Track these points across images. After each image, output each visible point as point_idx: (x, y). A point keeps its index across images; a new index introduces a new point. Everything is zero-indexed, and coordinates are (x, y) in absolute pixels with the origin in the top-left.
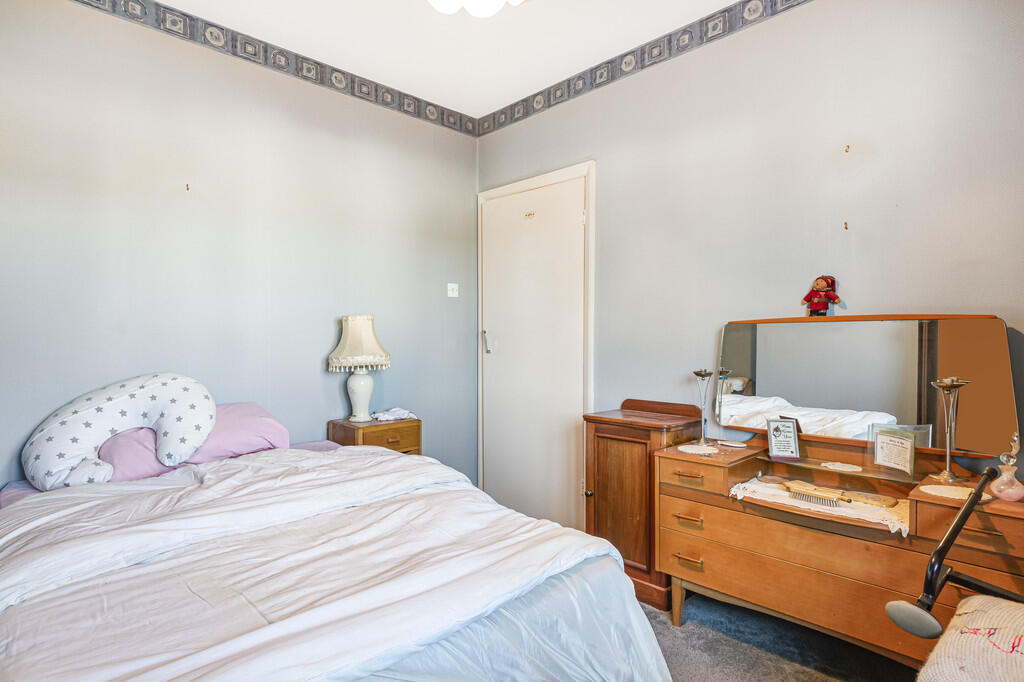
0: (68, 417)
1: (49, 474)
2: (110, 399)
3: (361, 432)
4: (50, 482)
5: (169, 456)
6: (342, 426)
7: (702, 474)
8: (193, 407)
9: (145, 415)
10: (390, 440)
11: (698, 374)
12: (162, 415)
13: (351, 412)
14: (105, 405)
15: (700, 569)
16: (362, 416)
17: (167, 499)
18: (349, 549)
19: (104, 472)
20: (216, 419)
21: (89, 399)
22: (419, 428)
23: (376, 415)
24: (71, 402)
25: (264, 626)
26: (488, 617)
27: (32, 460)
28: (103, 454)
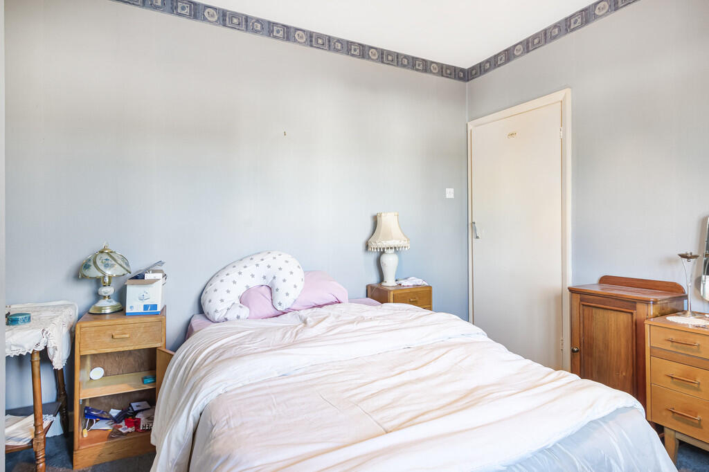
0: (223, 276)
1: (216, 311)
2: (245, 267)
3: (392, 293)
4: (217, 317)
5: (280, 304)
6: (377, 289)
7: (698, 342)
8: (291, 273)
9: (264, 277)
10: (412, 300)
11: (683, 256)
12: (274, 278)
13: (382, 279)
14: (243, 270)
15: (699, 425)
16: (390, 282)
17: (290, 332)
18: (419, 380)
19: (245, 312)
20: (305, 281)
21: (234, 267)
22: (430, 292)
23: (400, 282)
24: (225, 268)
25: (383, 434)
26: (549, 450)
27: (207, 302)
28: (243, 301)
